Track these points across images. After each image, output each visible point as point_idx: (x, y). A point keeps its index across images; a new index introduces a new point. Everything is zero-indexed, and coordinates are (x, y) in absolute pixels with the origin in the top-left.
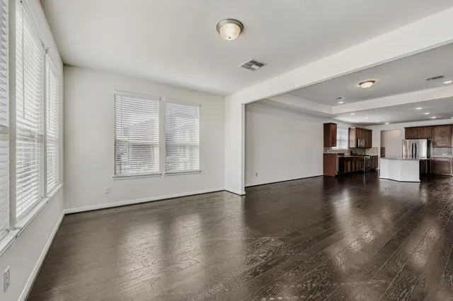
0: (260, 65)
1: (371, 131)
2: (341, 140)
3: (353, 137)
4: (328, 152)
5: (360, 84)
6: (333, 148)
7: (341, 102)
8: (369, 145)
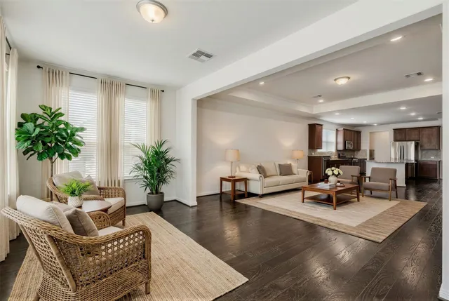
0: (209, 56)
1: (360, 132)
2: (327, 142)
3: (341, 139)
4: (313, 154)
5: (335, 80)
6: (319, 151)
7: (321, 101)
8: (357, 147)
